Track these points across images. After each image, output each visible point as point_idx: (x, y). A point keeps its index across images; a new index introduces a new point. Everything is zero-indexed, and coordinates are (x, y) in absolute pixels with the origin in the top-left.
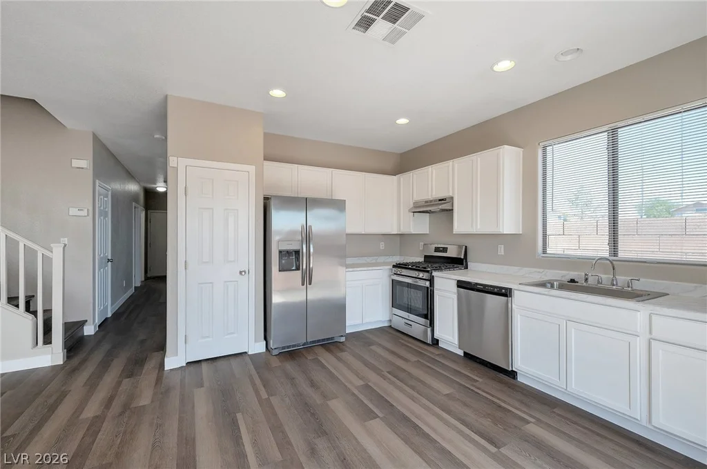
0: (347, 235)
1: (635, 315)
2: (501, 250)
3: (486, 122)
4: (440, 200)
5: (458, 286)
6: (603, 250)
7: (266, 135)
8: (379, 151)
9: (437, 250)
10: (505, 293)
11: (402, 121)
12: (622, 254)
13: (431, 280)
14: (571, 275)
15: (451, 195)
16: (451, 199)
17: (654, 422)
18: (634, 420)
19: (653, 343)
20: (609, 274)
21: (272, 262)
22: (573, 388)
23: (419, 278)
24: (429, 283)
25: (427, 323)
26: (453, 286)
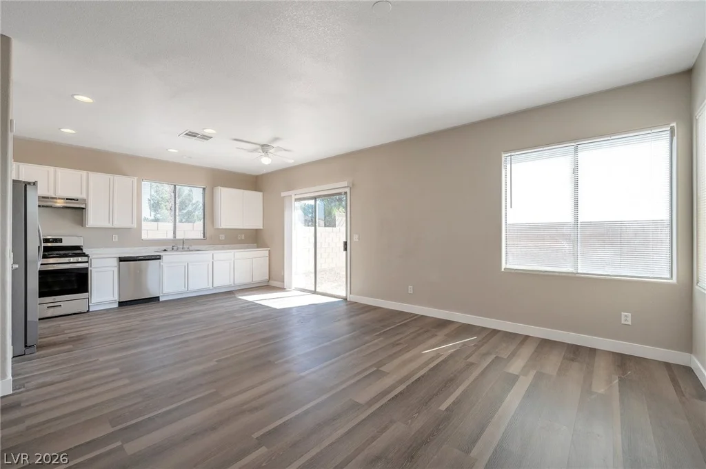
2: (116, 238)
4: (67, 199)
5: (120, 261)
6: (172, 237)
9: (46, 241)
10: (159, 258)
12: (178, 237)
13: (89, 262)
14: (164, 248)
15: (84, 196)
16: (84, 201)
17: (214, 286)
18: (208, 289)
19: (214, 263)
20: (181, 245)
22: (191, 288)
23: (74, 263)
24: (88, 264)
25: (86, 294)
26: (114, 262)
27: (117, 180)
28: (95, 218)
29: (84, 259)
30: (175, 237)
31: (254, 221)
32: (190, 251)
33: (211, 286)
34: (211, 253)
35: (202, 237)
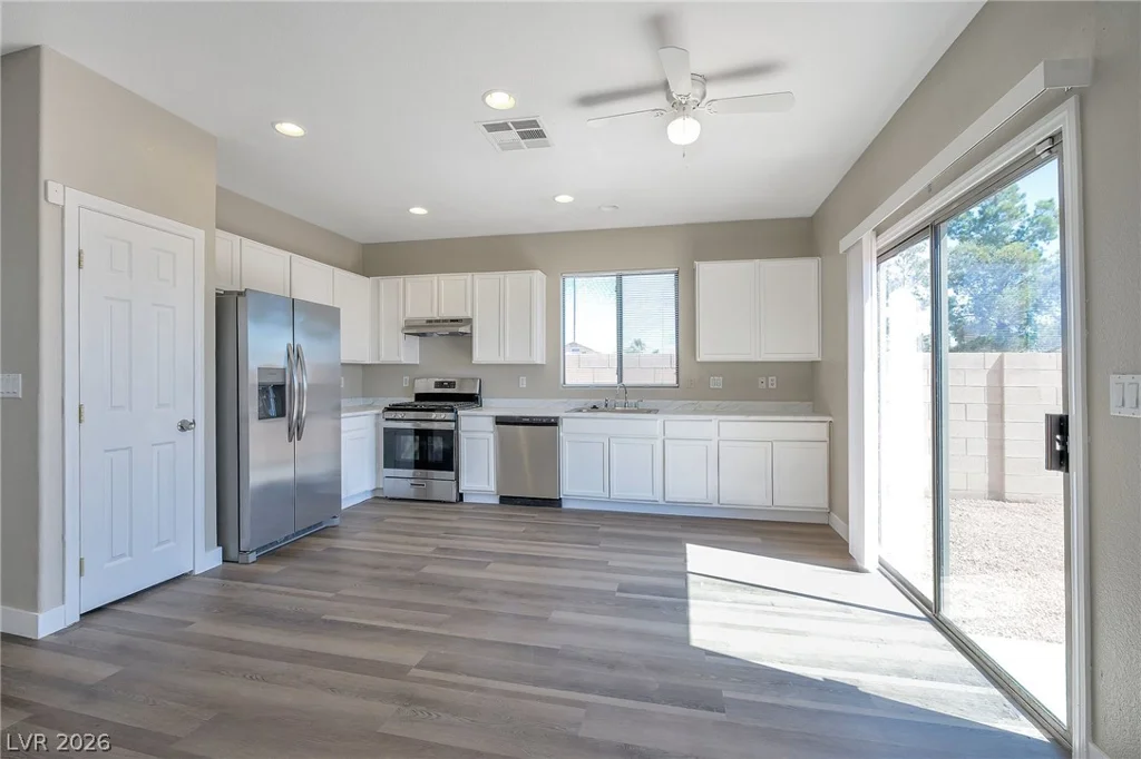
0: (343, 364)
1: (652, 424)
2: (523, 382)
3: (509, 236)
4: (452, 321)
5: (497, 423)
7: (218, 188)
9: (440, 385)
10: (552, 423)
11: (418, 211)
12: (626, 382)
13: (456, 420)
14: (593, 402)
15: (470, 315)
16: (469, 321)
17: (668, 498)
18: (654, 503)
19: (666, 441)
20: (622, 399)
21: (251, 404)
22: (615, 494)
23: (438, 420)
24: (453, 424)
25: (452, 475)
26: (489, 424)
27: (512, 279)
28: (483, 352)
29: (450, 416)
30: (620, 379)
31: (793, 343)
33: (659, 497)
34: (659, 419)
35: (674, 382)
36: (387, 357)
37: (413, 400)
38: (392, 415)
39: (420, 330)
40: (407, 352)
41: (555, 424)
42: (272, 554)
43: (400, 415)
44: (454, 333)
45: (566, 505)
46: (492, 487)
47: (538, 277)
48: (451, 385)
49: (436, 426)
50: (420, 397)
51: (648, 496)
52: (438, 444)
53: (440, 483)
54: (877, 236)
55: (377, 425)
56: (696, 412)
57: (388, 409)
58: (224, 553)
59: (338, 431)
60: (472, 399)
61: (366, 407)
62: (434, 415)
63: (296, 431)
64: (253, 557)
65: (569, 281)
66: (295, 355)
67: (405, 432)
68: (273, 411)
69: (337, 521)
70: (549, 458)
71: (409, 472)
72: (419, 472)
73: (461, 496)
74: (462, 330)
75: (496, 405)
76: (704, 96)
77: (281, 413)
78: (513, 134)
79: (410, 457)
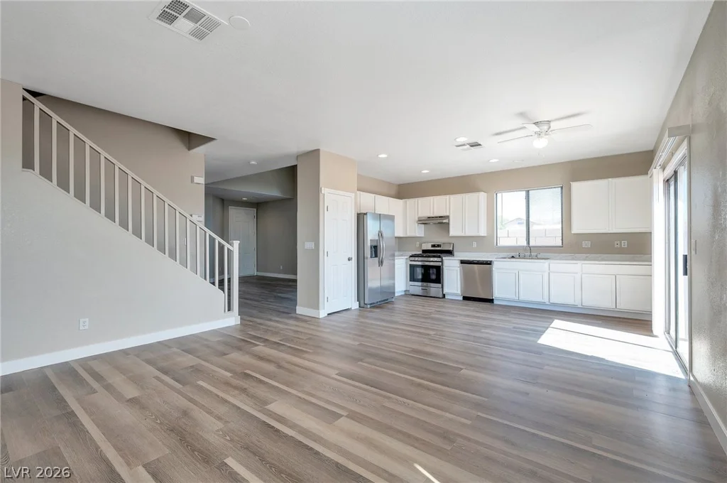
0: (395, 237)
1: (542, 265)
2: (475, 245)
4: (440, 217)
5: (461, 263)
6: (524, 243)
7: (358, 175)
8: (383, 181)
9: (433, 246)
10: (489, 263)
11: (425, 171)
12: (531, 244)
13: (442, 262)
14: (512, 254)
15: (448, 214)
16: (448, 217)
17: (551, 302)
18: (544, 304)
19: (551, 273)
20: (528, 252)
21: (368, 252)
22: (522, 298)
23: (433, 261)
24: (441, 263)
25: (440, 285)
26: (458, 264)
27: (468, 198)
28: (454, 231)
29: (439, 259)
30: (528, 243)
32: (538, 259)
33: (546, 300)
34: (547, 262)
35: (560, 244)
36: (409, 234)
37: (421, 252)
38: (413, 259)
39: (425, 221)
40: (419, 231)
41: (490, 264)
42: (376, 306)
43: (416, 259)
44: (441, 223)
45: (495, 302)
46: (459, 292)
47: (482, 196)
48: (439, 246)
49: (432, 264)
50: (424, 251)
51: (540, 299)
52: (433, 271)
53: (434, 289)
54: (664, 170)
55: (406, 263)
56: (573, 259)
57: (411, 256)
58: (359, 304)
59: (394, 264)
60: (449, 253)
61: (402, 255)
62: (432, 259)
63: (381, 263)
64: (369, 306)
65: (499, 195)
66: (380, 234)
67: (418, 266)
68: (374, 256)
69: (393, 300)
70: (488, 280)
71: (420, 284)
72: (425, 284)
73: (444, 296)
74: (444, 221)
75: (461, 255)
76: (550, 127)
77: (376, 256)
78: (468, 146)
79: (420, 277)
